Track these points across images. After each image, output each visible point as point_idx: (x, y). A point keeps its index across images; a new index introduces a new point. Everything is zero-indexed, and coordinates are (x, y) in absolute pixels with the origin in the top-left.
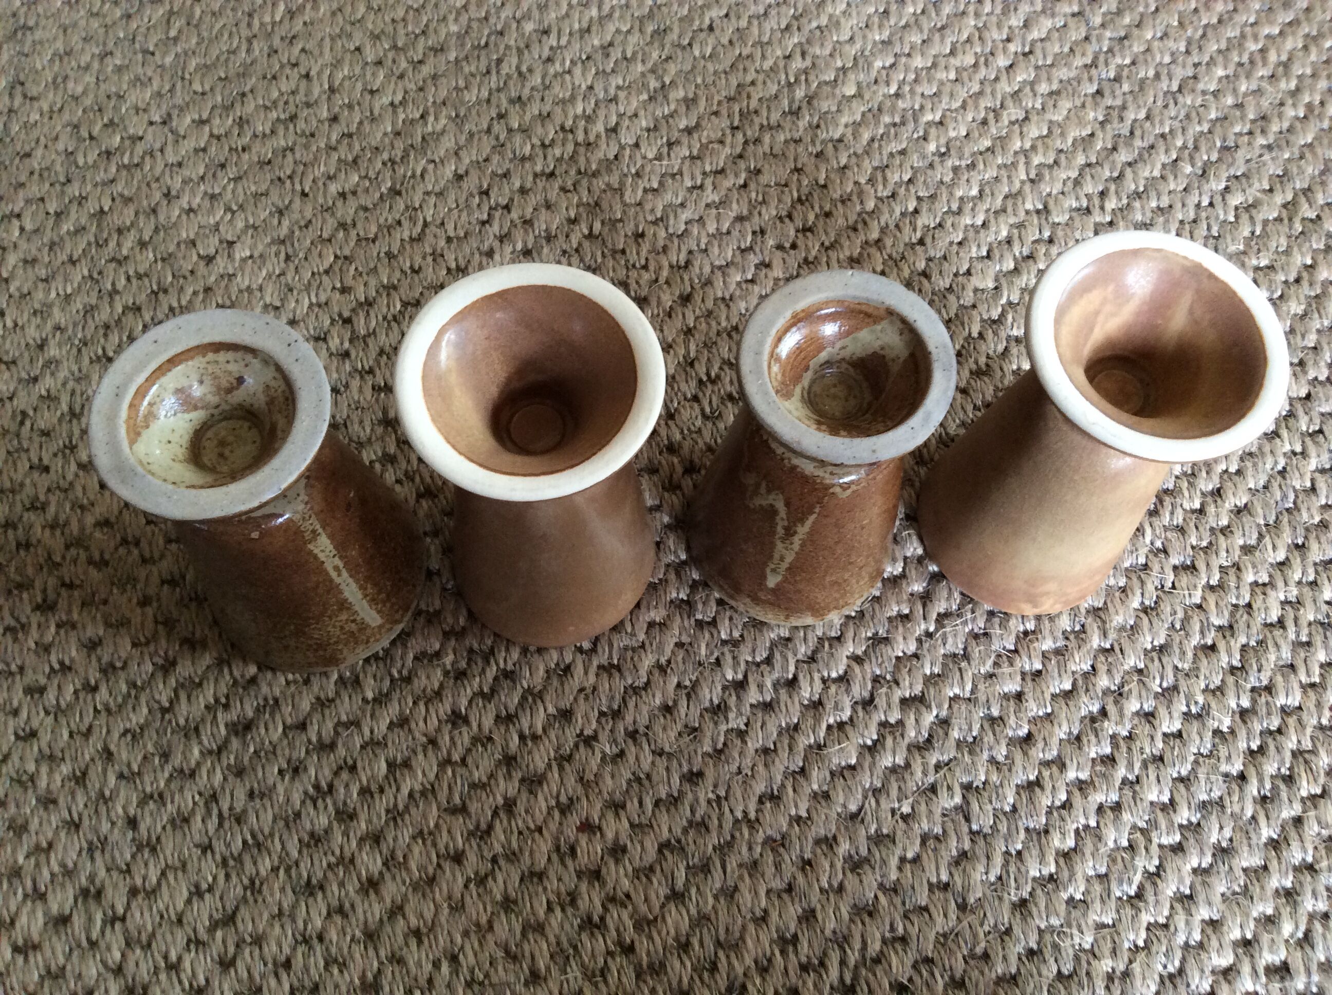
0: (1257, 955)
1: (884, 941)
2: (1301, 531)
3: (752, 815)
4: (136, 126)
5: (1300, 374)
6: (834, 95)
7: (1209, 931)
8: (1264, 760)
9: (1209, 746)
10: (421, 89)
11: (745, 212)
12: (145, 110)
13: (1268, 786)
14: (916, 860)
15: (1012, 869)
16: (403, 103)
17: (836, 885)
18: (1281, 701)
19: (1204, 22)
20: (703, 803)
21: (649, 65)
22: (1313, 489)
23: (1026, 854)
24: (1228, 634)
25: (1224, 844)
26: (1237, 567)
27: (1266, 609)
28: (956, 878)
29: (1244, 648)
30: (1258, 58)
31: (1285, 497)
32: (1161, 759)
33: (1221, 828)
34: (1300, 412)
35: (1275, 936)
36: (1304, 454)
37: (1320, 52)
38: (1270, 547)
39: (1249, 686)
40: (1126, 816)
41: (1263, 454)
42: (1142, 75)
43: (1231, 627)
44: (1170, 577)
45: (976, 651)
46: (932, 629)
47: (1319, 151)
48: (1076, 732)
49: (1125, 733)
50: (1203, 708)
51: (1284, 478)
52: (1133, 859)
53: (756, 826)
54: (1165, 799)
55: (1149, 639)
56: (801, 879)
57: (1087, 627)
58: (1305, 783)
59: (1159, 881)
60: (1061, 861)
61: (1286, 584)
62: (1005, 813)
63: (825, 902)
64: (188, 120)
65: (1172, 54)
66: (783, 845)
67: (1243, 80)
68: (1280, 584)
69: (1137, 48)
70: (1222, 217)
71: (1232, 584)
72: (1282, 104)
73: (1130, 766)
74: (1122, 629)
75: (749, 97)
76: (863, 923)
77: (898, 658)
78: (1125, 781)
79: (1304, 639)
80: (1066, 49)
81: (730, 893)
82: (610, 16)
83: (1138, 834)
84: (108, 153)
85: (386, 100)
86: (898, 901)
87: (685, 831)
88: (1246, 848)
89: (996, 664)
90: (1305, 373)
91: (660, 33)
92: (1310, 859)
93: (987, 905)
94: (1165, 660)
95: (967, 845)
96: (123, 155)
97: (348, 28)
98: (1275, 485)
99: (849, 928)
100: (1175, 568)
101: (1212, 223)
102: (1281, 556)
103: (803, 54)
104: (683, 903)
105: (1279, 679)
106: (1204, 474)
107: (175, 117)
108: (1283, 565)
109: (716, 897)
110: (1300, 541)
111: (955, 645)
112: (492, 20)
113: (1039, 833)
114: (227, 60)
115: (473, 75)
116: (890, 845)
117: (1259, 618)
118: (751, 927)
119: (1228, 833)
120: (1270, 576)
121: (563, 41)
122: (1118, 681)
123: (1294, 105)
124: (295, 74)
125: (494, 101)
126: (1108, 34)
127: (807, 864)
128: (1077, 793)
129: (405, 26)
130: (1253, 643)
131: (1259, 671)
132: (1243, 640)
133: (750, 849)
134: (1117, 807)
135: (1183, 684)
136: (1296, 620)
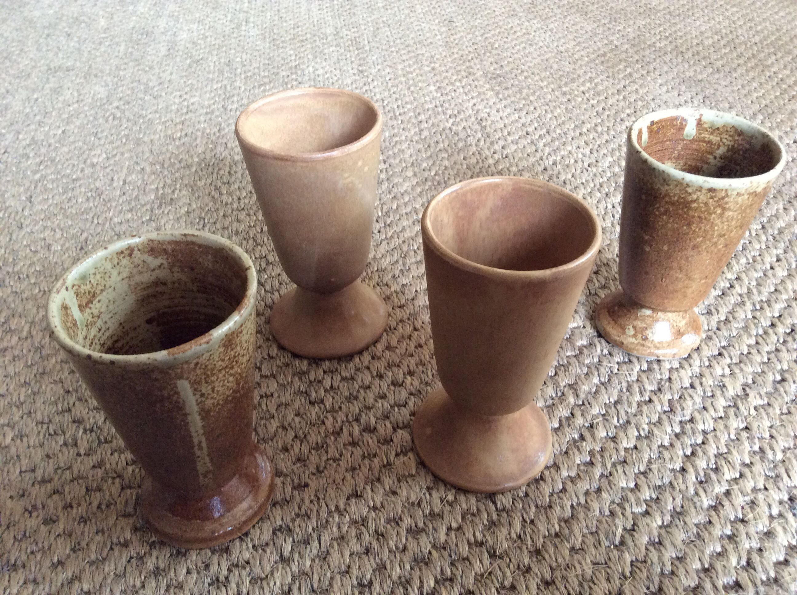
0: (714, 576)
1: (437, 582)
3: (342, 507)
7: (677, 563)
8: (696, 459)
9: (656, 452)
13: (702, 474)
14: (459, 528)
15: (528, 530)
17: (401, 546)
18: (701, 427)
19: (598, 143)
20: (307, 502)
23: (536, 521)
24: (658, 394)
25: (678, 510)
27: (680, 378)
28: (488, 537)
29: (670, 401)
32: (625, 462)
33: (674, 499)
35: (725, 563)
39: (677, 420)
40: (605, 495)
42: (567, 162)
43: (660, 390)
44: (616, 367)
48: (565, 450)
49: (598, 449)
50: (649, 432)
52: (614, 520)
53: (345, 513)
54: (632, 485)
55: (606, 397)
56: (375, 545)
57: (565, 392)
58: (726, 470)
59: (635, 534)
60: (563, 524)
61: (691, 366)
62: (520, 498)
63: (392, 558)
66: (363, 525)
68: (687, 367)
69: (564, 153)
71: (656, 369)
73: (604, 465)
74: (588, 393)
76: (420, 570)
78: (602, 476)
79: (709, 394)
81: (324, 557)
83: (616, 505)
86: (446, 554)
87: (293, 520)
88: (693, 510)
92: (740, 516)
93: (511, 553)
94: (619, 407)
95: (495, 517)
99: (411, 574)
100: (618, 363)
104: (288, 565)
105: (697, 415)
109: (313, 560)
113: (545, 509)
116: (440, 520)
117: (676, 386)
118: (338, 577)
119: (679, 500)
120: (680, 364)
122: (589, 420)
127: (380, 535)
128: (569, 483)
130: (676, 398)
132: (669, 396)
133: (339, 528)
134: (599, 490)
135: (633, 421)
136: (701, 384)
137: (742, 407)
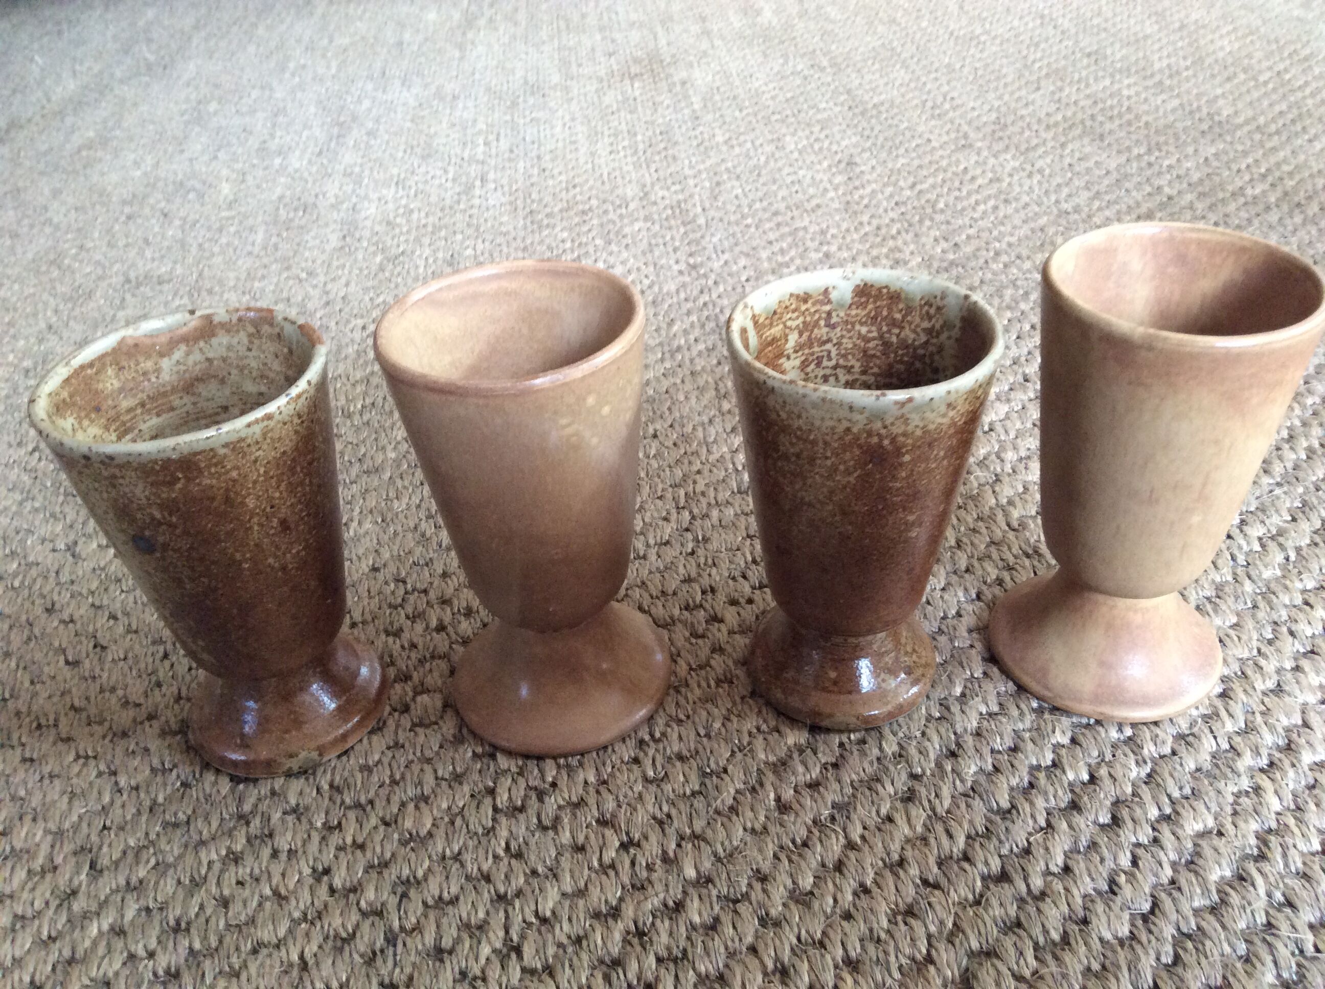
4: (37, 554)
11: (693, 575)
44: (1309, 938)
70: (1246, 548)
100: (1312, 925)
101: (1236, 552)
115: (405, 488)
123: (1293, 450)
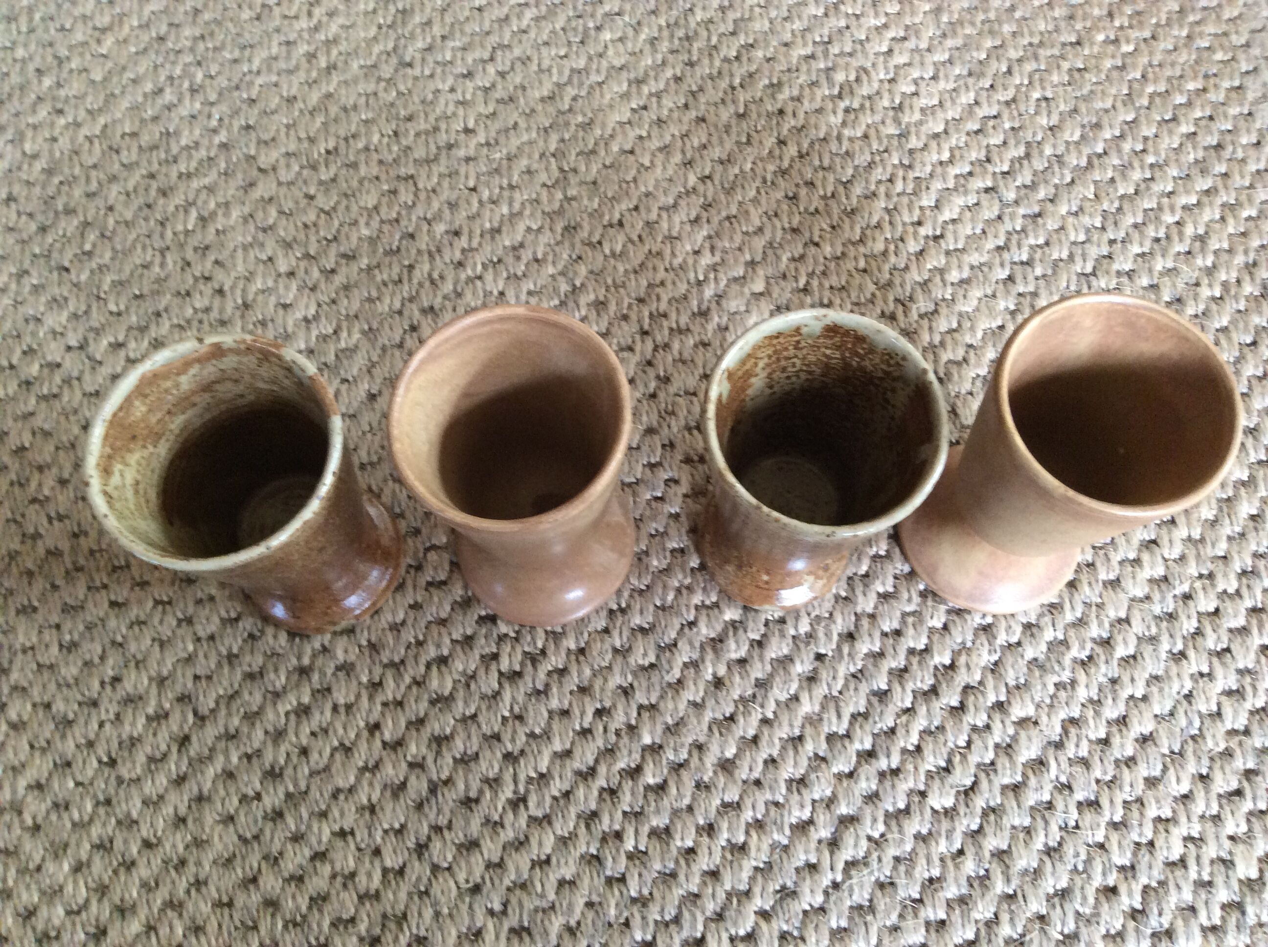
2: (1206, 762)
4: (54, 352)
5: (1209, 589)
6: (742, 293)
10: (334, 302)
11: (655, 424)
12: (62, 334)
16: (316, 317)
19: (1121, 192)
21: (560, 267)
22: (1219, 714)
24: (1129, 875)
26: (1140, 801)
27: (1168, 848)
29: (1146, 889)
30: (1174, 230)
31: (1190, 723)
34: (1208, 630)
36: (1210, 676)
37: (1237, 223)
38: (1173, 779)
39: (1149, 931)
41: (1169, 678)
42: (1055, 256)
43: (1133, 867)
44: (1074, 815)
45: (881, 904)
46: (839, 878)
47: (1234, 335)
51: (1190, 703)
55: (1051, 883)
57: (991, 872)
61: (1189, 818)
64: (105, 342)
65: (1088, 231)
67: (1159, 258)
68: (1183, 819)
69: (1052, 224)
71: (1135, 823)
72: (1197, 284)
74: (1025, 872)
75: (658, 299)
77: (805, 912)
79: (1206, 878)
80: (978, 231)
82: (520, 214)
84: (28, 383)
85: (299, 315)
89: (901, 916)
90: (1213, 586)
91: (571, 229)
94: (1067, 906)
96: (41, 385)
97: (261, 235)
98: (1181, 710)
100: (1080, 804)
102: (1184, 788)
103: (713, 249)
105: (1180, 923)
106: (1110, 701)
107: (91, 341)
108: (1186, 798)
110: (1204, 772)
111: (861, 896)
112: (403, 223)
114: (141, 276)
115: (385, 284)
117: (1161, 855)
120: (1174, 812)
121: (475, 244)
122: (1020, 930)
123: (1210, 286)
124: (207, 289)
125: (406, 313)
126: (1022, 211)
129: (317, 232)
130: (1154, 884)
131: (1160, 915)
132: (1144, 880)
135: (1084, 931)
136: (1198, 858)
137: (1250, 910)
